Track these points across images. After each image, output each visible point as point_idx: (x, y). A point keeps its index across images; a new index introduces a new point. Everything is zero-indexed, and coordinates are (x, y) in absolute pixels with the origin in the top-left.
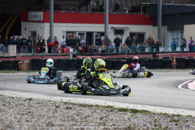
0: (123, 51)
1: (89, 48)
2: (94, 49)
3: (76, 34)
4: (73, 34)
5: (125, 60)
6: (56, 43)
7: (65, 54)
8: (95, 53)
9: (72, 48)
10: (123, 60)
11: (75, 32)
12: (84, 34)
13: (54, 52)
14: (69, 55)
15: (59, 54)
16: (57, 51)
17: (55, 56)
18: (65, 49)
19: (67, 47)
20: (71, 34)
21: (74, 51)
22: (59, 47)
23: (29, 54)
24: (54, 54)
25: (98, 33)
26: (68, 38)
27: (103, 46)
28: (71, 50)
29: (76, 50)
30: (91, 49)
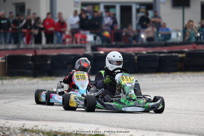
0: (187, 38)
1: (124, 34)
2: (132, 34)
3: (99, 8)
4: (94, 8)
5: (184, 55)
6: (62, 24)
7: (79, 45)
8: (134, 42)
9: (91, 33)
10: (180, 55)
11: (98, 4)
12: (114, 7)
13: (58, 43)
14: (85, 48)
15: (67, 45)
16: (64, 41)
17: (58, 48)
18: (79, 36)
19: (82, 32)
20: (89, 8)
21: (95, 38)
22: (67, 33)
23: (11, 47)
24: (58, 46)
25: (141, 4)
26: (84, 16)
27: (149, 29)
28: (90, 38)
29: (98, 38)
30: (127, 35)
